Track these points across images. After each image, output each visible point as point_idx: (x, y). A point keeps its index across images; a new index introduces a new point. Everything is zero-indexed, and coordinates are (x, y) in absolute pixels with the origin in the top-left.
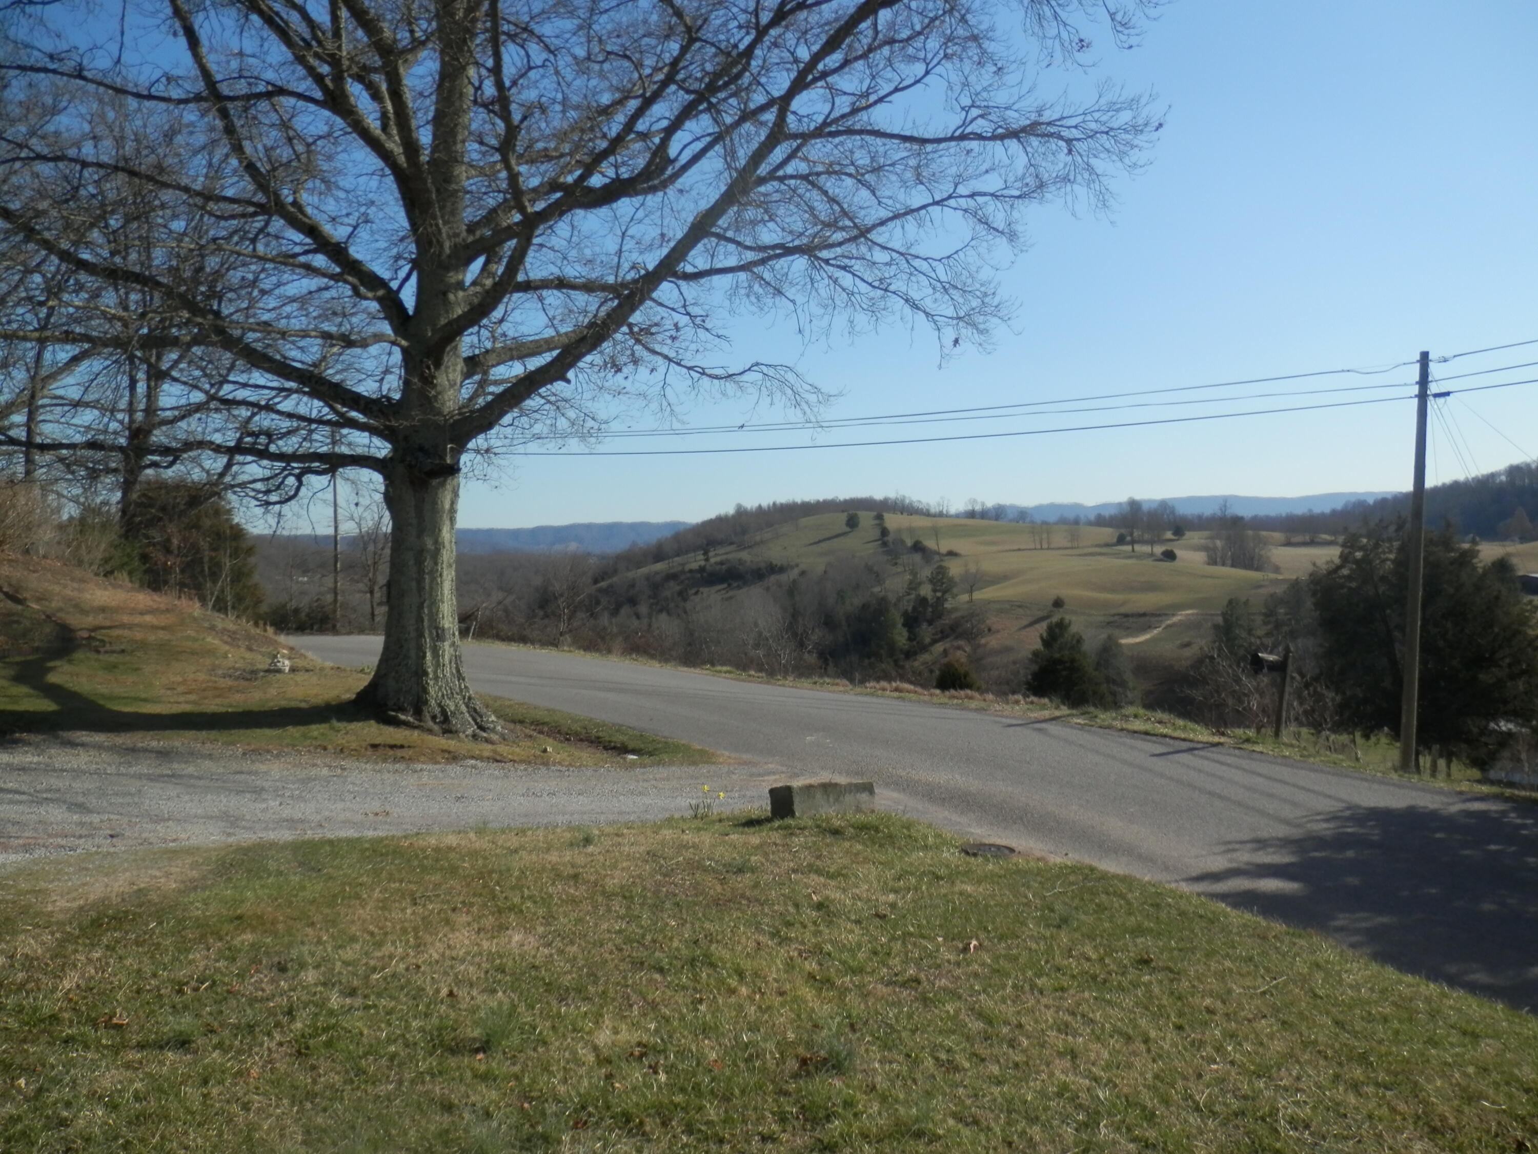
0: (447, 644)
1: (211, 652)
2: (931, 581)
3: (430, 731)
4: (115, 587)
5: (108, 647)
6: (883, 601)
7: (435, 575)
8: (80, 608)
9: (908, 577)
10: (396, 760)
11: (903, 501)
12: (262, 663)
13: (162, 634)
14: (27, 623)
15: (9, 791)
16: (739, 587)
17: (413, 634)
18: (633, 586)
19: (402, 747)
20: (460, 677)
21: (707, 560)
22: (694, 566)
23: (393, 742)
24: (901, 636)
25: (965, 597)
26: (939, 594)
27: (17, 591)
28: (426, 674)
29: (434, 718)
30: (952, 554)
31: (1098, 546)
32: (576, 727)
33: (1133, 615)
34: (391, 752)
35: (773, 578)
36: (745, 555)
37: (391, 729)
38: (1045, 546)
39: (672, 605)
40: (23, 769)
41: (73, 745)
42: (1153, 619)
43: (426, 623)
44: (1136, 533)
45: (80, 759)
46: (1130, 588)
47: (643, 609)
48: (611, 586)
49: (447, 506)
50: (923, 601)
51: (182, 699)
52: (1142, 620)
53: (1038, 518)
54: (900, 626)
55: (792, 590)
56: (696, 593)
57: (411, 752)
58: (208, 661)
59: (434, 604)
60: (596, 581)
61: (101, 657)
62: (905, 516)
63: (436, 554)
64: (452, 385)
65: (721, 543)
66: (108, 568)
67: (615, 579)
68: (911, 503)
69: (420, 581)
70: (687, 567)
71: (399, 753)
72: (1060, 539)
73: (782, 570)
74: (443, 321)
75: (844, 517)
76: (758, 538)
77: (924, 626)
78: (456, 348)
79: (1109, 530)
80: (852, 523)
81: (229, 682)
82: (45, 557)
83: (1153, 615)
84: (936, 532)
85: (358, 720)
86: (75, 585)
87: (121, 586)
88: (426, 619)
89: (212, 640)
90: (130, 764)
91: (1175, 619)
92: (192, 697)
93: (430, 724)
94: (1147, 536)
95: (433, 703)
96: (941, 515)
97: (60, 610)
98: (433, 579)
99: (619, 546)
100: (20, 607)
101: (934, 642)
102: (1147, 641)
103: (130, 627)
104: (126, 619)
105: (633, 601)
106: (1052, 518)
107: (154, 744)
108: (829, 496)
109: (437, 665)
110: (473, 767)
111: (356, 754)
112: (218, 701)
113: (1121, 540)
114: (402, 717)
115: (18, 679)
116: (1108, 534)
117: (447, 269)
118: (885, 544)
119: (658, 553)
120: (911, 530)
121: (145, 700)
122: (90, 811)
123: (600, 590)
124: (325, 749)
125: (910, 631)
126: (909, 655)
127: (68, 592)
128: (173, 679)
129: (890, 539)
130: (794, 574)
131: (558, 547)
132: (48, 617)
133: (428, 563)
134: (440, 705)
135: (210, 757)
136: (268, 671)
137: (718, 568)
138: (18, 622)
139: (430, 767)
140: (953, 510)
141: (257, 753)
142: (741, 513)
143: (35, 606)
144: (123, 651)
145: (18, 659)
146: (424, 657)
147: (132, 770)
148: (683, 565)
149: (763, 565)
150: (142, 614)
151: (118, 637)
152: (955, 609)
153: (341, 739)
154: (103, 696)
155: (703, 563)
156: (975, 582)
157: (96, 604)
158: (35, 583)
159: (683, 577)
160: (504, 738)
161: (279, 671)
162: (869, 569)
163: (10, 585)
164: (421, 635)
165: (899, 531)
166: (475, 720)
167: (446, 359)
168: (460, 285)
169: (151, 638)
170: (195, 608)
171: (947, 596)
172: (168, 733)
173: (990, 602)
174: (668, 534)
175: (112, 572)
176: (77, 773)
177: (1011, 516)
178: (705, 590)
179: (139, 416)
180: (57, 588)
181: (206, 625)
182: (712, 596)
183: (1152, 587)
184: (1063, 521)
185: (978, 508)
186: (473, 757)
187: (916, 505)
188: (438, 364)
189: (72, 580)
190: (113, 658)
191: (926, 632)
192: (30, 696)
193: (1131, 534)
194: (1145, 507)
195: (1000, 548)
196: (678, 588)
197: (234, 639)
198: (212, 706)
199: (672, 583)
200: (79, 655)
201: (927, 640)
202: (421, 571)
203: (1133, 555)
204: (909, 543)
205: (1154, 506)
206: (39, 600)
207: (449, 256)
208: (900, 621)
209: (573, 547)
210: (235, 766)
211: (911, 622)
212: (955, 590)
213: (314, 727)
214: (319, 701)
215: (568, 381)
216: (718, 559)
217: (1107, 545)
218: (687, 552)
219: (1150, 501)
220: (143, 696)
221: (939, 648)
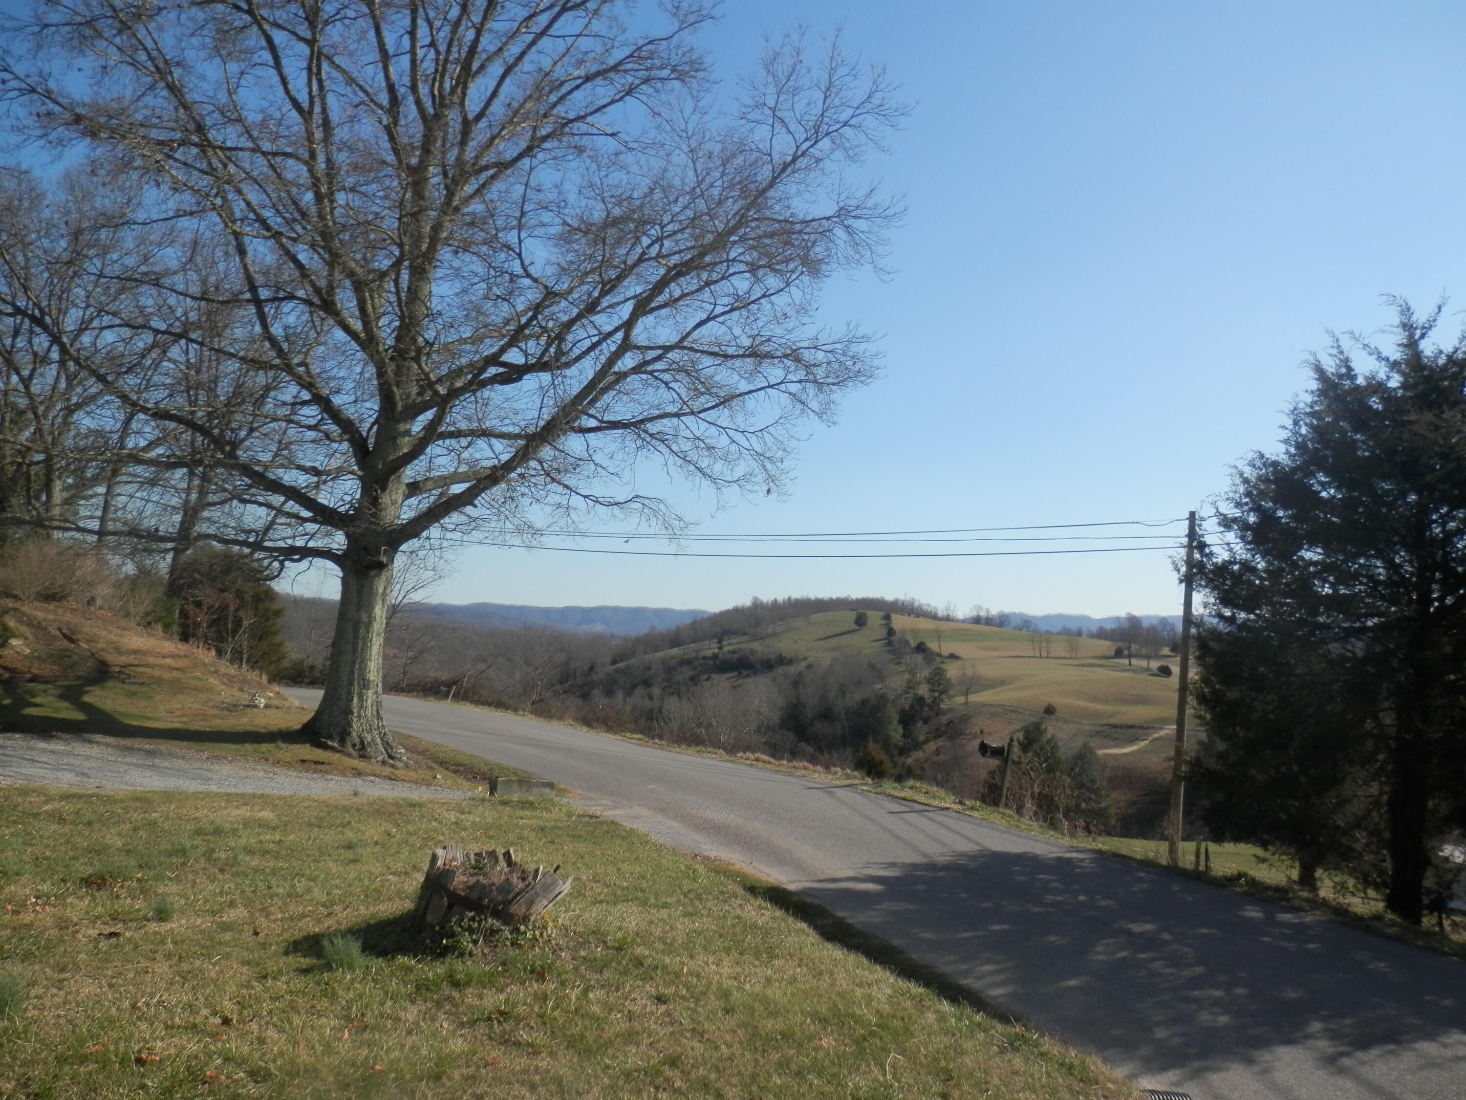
0: (370, 692)
1: (210, 689)
2: (929, 681)
3: (349, 755)
4: (149, 635)
5: (132, 680)
6: (882, 697)
7: (366, 640)
8: (118, 650)
9: (907, 676)
10: (315, 772)
11: (912, 603)
12: (245, 698)
13: (175, 674)
14: (76, 658)
15: (40, 762)
16: (748, 676)
17: (345, 683)
18: (648, 668)
19: (323, 763)
20: (379, 717)
21: (720, 648)
22: (708, 653)
23: (317, 759)
24: (896, 733)
25: (961, 699)
26: (936, 694)
27: (73, 634)
28: (352, 713)
29: (354, 746)
30: (953, 656)
31: (1094, 658)
32: (485, 769)
33: (1121, 727)
34: (314, 766)
35: (781, 669)
36: (756, 646)
37: (320, 751)
38: (1044, 654)
39: (683, 689)
40: (53, 752)
41: (91, 742)
42: (1141, 732)
43: (356, 676)
44: (1134, 648)
45: (94, 751)
46: (1121, 700)
47: (656, 691)
48: (629, 667)
49: (381, 590)
50: (920, 700)
51: (176, 720)
52: (1130, 731)
53: (1043, 627)
54: (895, 722)
55: (797, 682)
56: (708, 679)
57: (328, 767)
58: (205, 696)
59: (364, 661)
60: (614, 662)
61: (126, 687)
62: (912, 618)
63: (369, 624)
64: (394, 503)
65: (735, 633)
66: (149, 618)
67: (632, 661)
68: (920, 606)
69: (355, 645)
70: (702, 654)
71: (319, 767)
72: (1059, 649)
73: (790, 662)
74: (391, 458)
75: (853, 615)
76: (770, 630)
77: (920, 724)
78: (399, 477)
79: (1107, 643)
80: (861, 621)
81: (215, 711)
82: (101, 608)
83: (1141, 727)
84: (938, 635)
85: (298, 743)
86: (118, 632)
87: (154, 635)
88: (356, 672)
89: (213, 681)
90: (125, 756)
91: (1162, 733)
92: (185, 719)
93: (351, 750)
94: (1144, 651)
95: (354, 734)
96: (948, 619)
97: (103, 650)
98: (365, 643)
99: (641, 629)
100: (73, 646)
101: (926, 741)
102: (1133, 753)
103: (153, 667)
104: (151, 660)
105: (647, 683)
106: (1056, 628)
107: (147, 746)
108: (842, 595)
109: (361, 707)
110: (372, 781)
111: (288, 765)
112: (202, 723)
113: (1119, 654)
114: (330, 743)
115: (62, 697)
116: (1108, 648)
117: (398, 421)
118: (890, 644)
119: (675, 639)
120: (915, 632)
121: (149, 719)
122: (89, 777)
123: (617, 671)
124: (267, 760)
125: (904, 728)
126: (903, 751)
127: (112, 637)
128: (175, 706)
129: (895, 638)
130: (802, 666)
131: (585, 628)
132: (93, 654)
133: (362, 631)
134: (359, 737)
135: (183, 757)
136: (248, 706)
137: (730, 656)
138: (69, 657)
139: (339, 778)
140: (960, 615)
141: (217, 758)
142: (757, 605)
143: (85, 646)
144: (142, 684)
145: (65, 683)
146: (352, 700)
147: (125, 760)
148: (698, 651)
149: (773, 657)
150: (164, 657)
151: (142, 673)
152: (951, 710)
153: (280, 755)
154: (120, 713)
155: (716, 651)
156: (971, 685)
157: (131, 647)
158: (89, 628)
159: (697, 663)
160: (407, 766)
161: (256, 706)
162: (872, 667)
163: (69, 628)
164: (351, 684)
165: (903, 632)
166: (386, 750)
167: (390, 485)
168: (408, 433)
169: (167, 675)
170: (208, 656)
171: (944, 696)
172: (158, 741)
173: (984, 705)
174: (688, 621)
175: (149, 624)
176: (88, 758)
177: (1014, 624)
178: (716, 677)
179: (194, 496)
180: (104, 633)
181: (213, 669)
182: (723, 682)
183: (1142, 700)
184: (1066, 632)
185: (983, 614)
186: (373, 775)
187: (925, 608)
188: (384, 488)
189: (118, 627)
190: (134, 688)
191: (921, 730)
192: (68, 709)
193: (1129, 648)
194: (1145, 624)
195: (1000, 654)
196: (691, 673)
197: (231, 682)
198: (197, 726)
199: (685, 669)
200: (110, 684)
201: (922, 738)
202: (356, 637)
203: (1130, 669)
204: (913, 644)
205: (1155, 622)
206: (88, 641)
207: (401, 412)
208: (895, 717)
209: (599, 628)
210: (198, 765)
211: (907, 719)
212: (952, 692)
213: (264, 745)
214: (273, 728)
215: (475, 506)
216: (731, 648)
217: (1105, 657)
218: (701, 640)
219: (1148, 617)
220: (149, 715)
221: (932, 746)
